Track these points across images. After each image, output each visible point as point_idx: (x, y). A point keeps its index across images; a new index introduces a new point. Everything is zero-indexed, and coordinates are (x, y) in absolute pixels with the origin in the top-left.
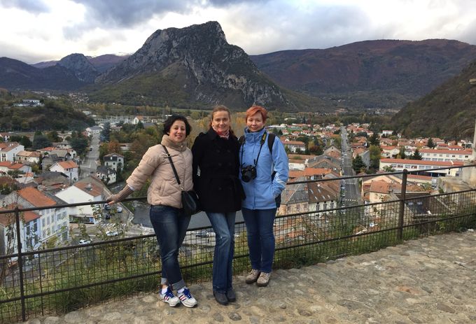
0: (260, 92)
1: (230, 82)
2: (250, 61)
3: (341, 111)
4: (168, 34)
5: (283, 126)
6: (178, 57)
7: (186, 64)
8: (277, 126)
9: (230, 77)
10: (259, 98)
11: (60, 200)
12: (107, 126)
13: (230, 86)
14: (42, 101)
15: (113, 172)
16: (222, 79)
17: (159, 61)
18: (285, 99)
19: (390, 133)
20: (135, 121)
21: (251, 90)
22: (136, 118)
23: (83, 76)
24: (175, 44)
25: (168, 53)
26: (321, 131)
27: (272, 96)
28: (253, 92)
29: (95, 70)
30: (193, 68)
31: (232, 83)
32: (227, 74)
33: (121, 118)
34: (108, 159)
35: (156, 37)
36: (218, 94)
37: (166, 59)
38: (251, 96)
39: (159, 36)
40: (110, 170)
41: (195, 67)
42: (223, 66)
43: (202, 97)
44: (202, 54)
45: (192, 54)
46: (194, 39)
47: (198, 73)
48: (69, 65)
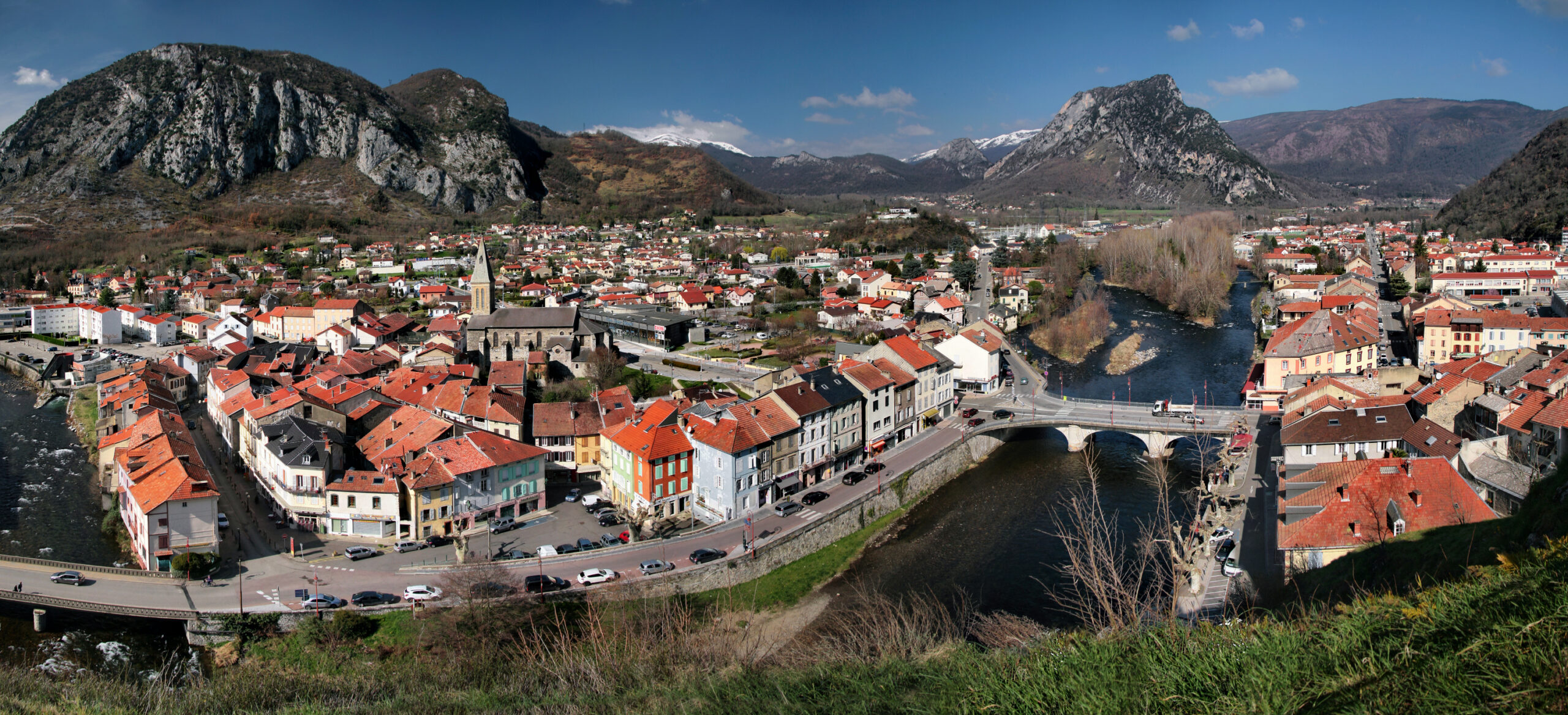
0: (1237, 178)
1: (1189, 164)
2: (1221, 130)
3: (1363, 202)
4: (1093, 96)
5: (1276, 229)
6: (1107, 130)
7: (1120, 139)
8: (1266, 231)
9: (1188, 156)
10: (1235, 188)
11: (942, 356)
12: (1003, 242)
13: (1190, 170)
14: (914, 211)
15: (1013, 313)
16: (1177, 160)
17: (1078, 139)
18: (1276, 187)
19: (1438, 234)
20: (1043, 232)
21: (1224, 174)
22: (1044, 228)
23: (967, 170)
24: (1103, 111)
25: (1092, 126)
26: (1336, 236)
27: (1257, 183)
28: (1226, 177)
29: (984, 159)
30: (1131, 145)
31: (1192, 165)
32: (1184, 152)
33: (1022, 229)
34: (1005, 293)
35: (1075, 103)
36: (1170, 183)
37: (1089, 135)
38: (1223, 184)
39: (1080, 102)
40: (1008, 309)
41: (1134, 144)
42: (1178, 140)
43: (1144, 189)
44: (1145, 124)
45: (1129, 126)
46: (1134, 101)
47: (1138, 152)
48: (950, 156)
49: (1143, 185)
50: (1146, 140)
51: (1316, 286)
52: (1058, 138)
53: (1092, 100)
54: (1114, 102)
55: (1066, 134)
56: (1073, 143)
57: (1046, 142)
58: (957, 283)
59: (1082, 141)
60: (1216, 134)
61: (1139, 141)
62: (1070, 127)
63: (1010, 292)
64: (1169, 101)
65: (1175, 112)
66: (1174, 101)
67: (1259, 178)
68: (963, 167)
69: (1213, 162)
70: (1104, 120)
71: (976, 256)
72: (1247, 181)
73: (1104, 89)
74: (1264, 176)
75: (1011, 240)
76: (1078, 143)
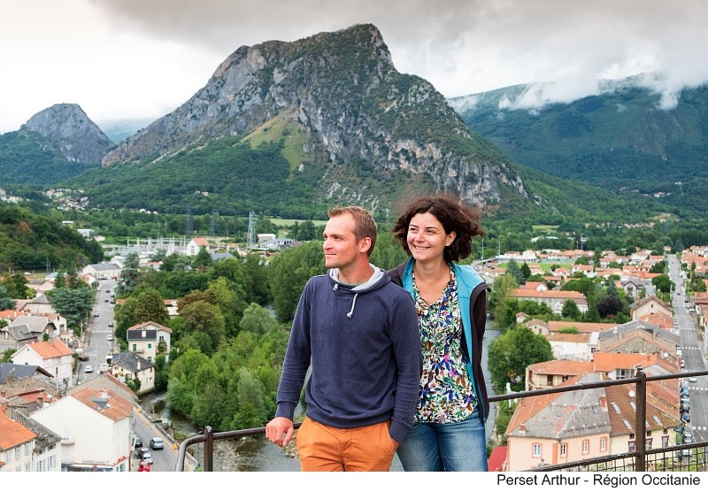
0: (472, 179)
1: (402, 157)
2: (449, 109)
3: (664, 218)
4: (263, 55)
5: (529, 255)
7: (304, 118)
8: (515, 256)
9: (402, 145)
10: (470, 193)
11: (41, 427)
12: (132, 260)
13: (404, 165)
15: (147, 364)
16: (385, 150)
17: (242, 114)
18: (530, 194)
20: (192, 248)
21: (452, 173)
22: (193, 243)
23: (76, 152)
24: (278, 76)
25: (263, 95)
27: (500, 187)
28: (457, 178)
30: (319, 127)
31: (408, 159)
33: (160, 243)
34: (137, 335)
38: (453, 188)
39: (243, 61)
40: (142, 360)
41: (323, 125)
42: (388, 121)
43: (339, 191)
44: (340, 95)
45: (316, 98)
46: (322, 62)
47: (329, 138)
48: (49, 129)
49: (337, 186)
50: (341, 120)
51: (586, 340)
52: (212, 112)
53: (261, 60)
54: (294, 63)
55: (223, 108)
56: (234, 121)
57: (194, 117)
58: (63, 321)
59: (248, 118)
60: (442, 114)
61: (330, 121)
62: (230, 97)
63: (144, 334)
64: (373, 65)
65: (382, 82)
66: (380, 65)
67: (505, 180)
68: (69, 147)
69: (437, 154)
70: (280, 89)
71: (91, 281)
72: (487, 183)
73: (278, 43)
74: (512, 177)
75: (144, 261)
76: (242, 120)
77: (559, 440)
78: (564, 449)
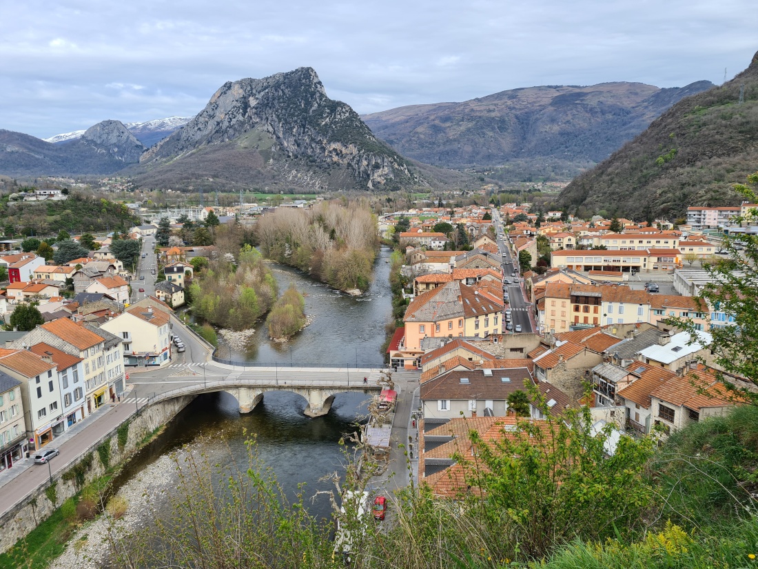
0: (377, 166)
1: (334, 153)
4: (242, 87)
5: (412, 211)
6: (258, 120)
7: (271, 129)
9: (333, 146)
10: (376, 175)
12: (165, 223)
13: (335, 158)
14: (65, 192)
15: (178, 288)
16: (323, 149)
17: (231, 127)
18: (412, 174)
19: (559, 214)
20: (203, 214)
21: (365, 163)
22: (204, 210)
23: (122, 153)
24: (253, 102)
25: (244, 115)
26: (465, 216)
27: (394, 170)
28: (368, 165)
29: (139, 143)
30: (281, 135)
31: (337, 154)
32: (329, 142)
33: (183, 211)
34: (170, 270)
35: (225, 93)
36: (318, 170)
37: (242, 124)
38: (365, 172)
39: (229, 92)
40: (175, 286)
41: (283, 134)
42: (324, 131)
43: (296, 176)
44: (293, 115)
45: (278, 116)
46: (281, 93)
47: (288, 142)
48: (100, 138)
49: (294, 172)
50: (294, 130)
51: (448, 261)
52: (211, 126)
53: (241, 91)
54: (262, 93)
55: (218, 124)
56: (226, 131)
57: (199, 129)
58: (120, 263)
59: (235, 130)
60: (357, 126)
61: (288, 131)
62: (222, 116)
63: (175, 269)
64: (313, 94)
65: (319, 105)
66: (318, 95)
67: (396, 166)
68: (116, 150)
69: (355, 151)
70: (254, 110)
71: (138, 237)
72: (386, 168)
73: (251, 80)
74: (400, 164)
75: (173, 222)
76: (231, 131)
77: (435, 322)
78: (438, 327)
